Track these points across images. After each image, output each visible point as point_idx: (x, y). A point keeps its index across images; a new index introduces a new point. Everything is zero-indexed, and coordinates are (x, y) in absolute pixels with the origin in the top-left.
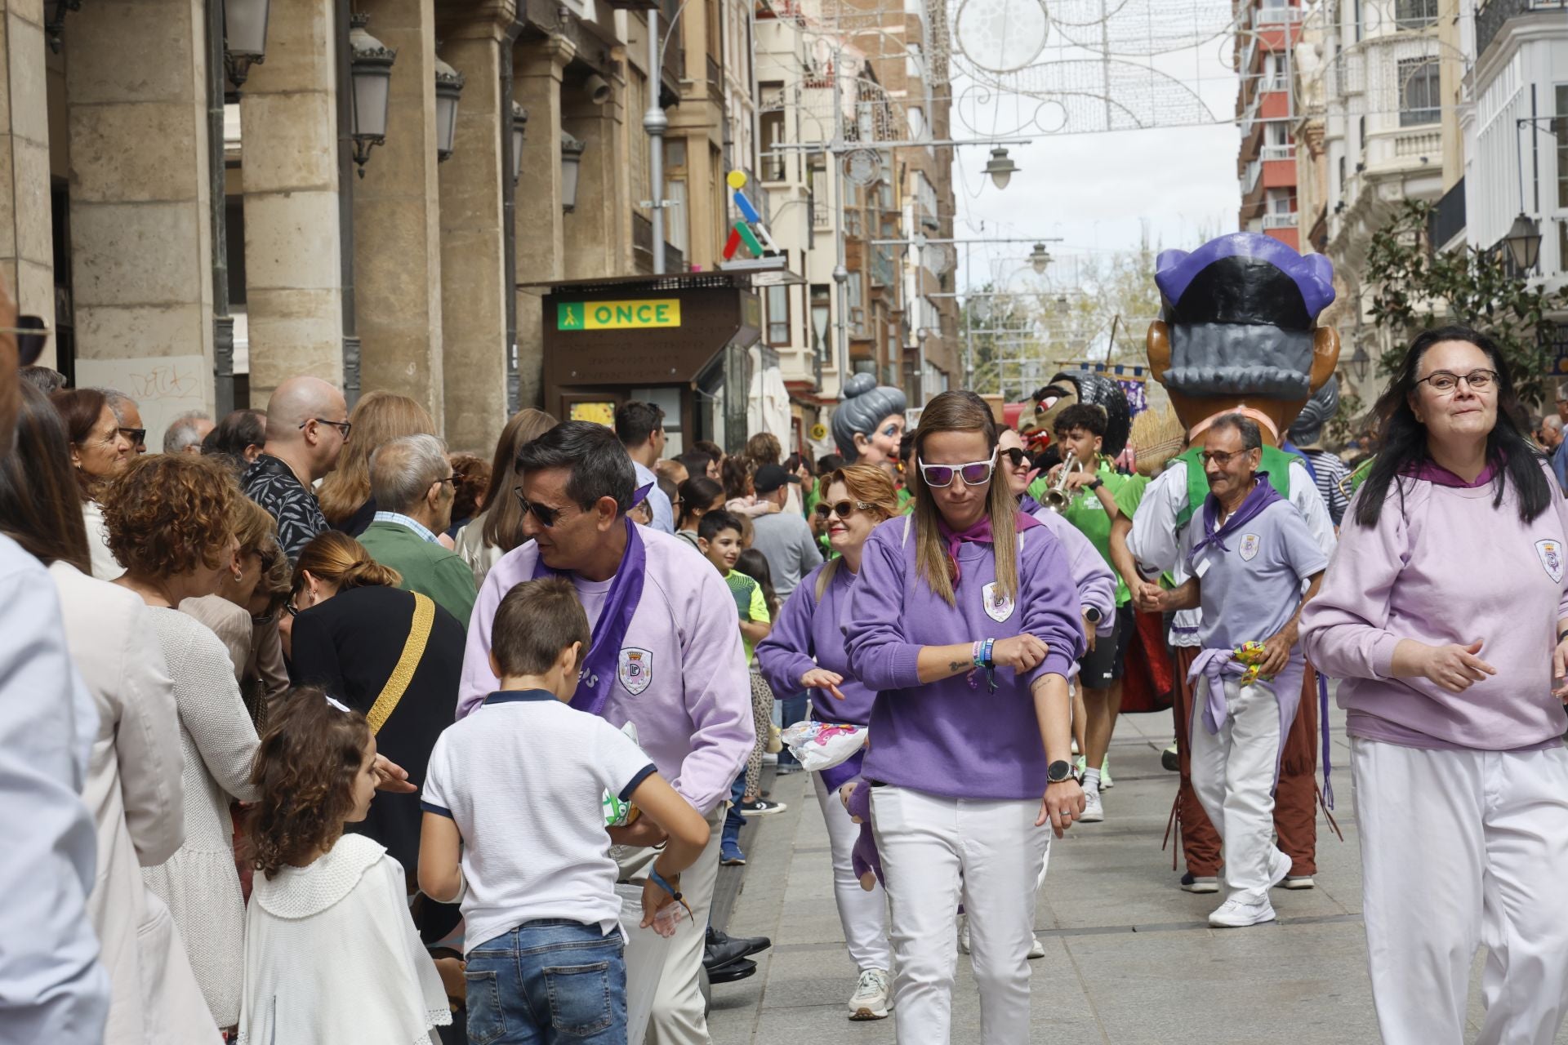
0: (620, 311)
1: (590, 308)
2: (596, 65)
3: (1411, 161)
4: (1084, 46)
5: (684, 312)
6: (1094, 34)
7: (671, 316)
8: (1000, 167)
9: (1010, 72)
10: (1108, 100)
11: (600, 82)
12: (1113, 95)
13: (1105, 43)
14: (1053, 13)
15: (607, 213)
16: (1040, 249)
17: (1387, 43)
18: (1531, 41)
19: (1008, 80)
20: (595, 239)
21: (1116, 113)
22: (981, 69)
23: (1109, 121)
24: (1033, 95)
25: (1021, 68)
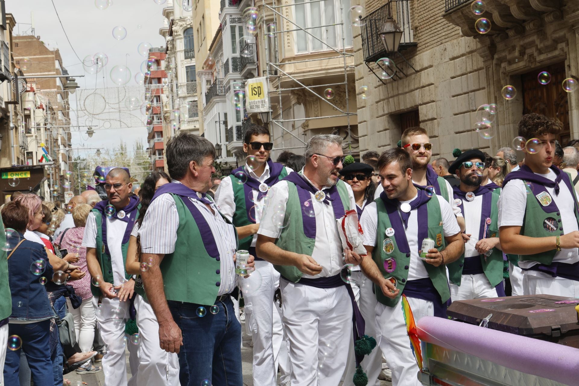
0: (16, 174)
1: (9, 173)
2: (4, 117)
3: (191, 127)
4: (115, 109)
5: (31, 174)
6: (117, 106)
7: (28, 176)
8: (90, 133)
9: (97, 114)
10: (120, 121)
11: (6, 121)
12: (121, 120)
13: (119, 108)
14: (107, 101)
15: (7, 151)
16: (98, 150)
17: (185, 98)
18: (218, 102)
19: (97, 117)
20: (5, 157)
21: (122, 124)
22: (90, 114)
23: (121, 126)
24: (103, 120)
25: (100, 114)
